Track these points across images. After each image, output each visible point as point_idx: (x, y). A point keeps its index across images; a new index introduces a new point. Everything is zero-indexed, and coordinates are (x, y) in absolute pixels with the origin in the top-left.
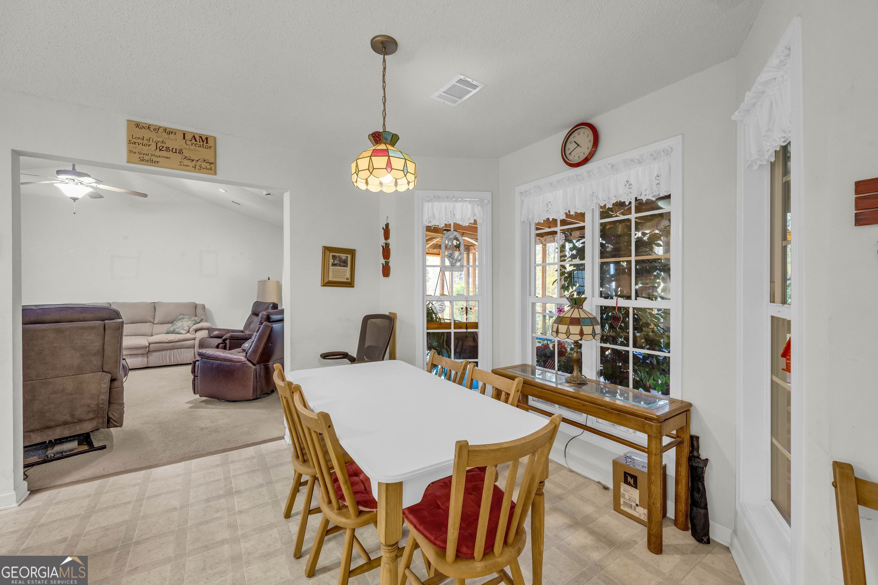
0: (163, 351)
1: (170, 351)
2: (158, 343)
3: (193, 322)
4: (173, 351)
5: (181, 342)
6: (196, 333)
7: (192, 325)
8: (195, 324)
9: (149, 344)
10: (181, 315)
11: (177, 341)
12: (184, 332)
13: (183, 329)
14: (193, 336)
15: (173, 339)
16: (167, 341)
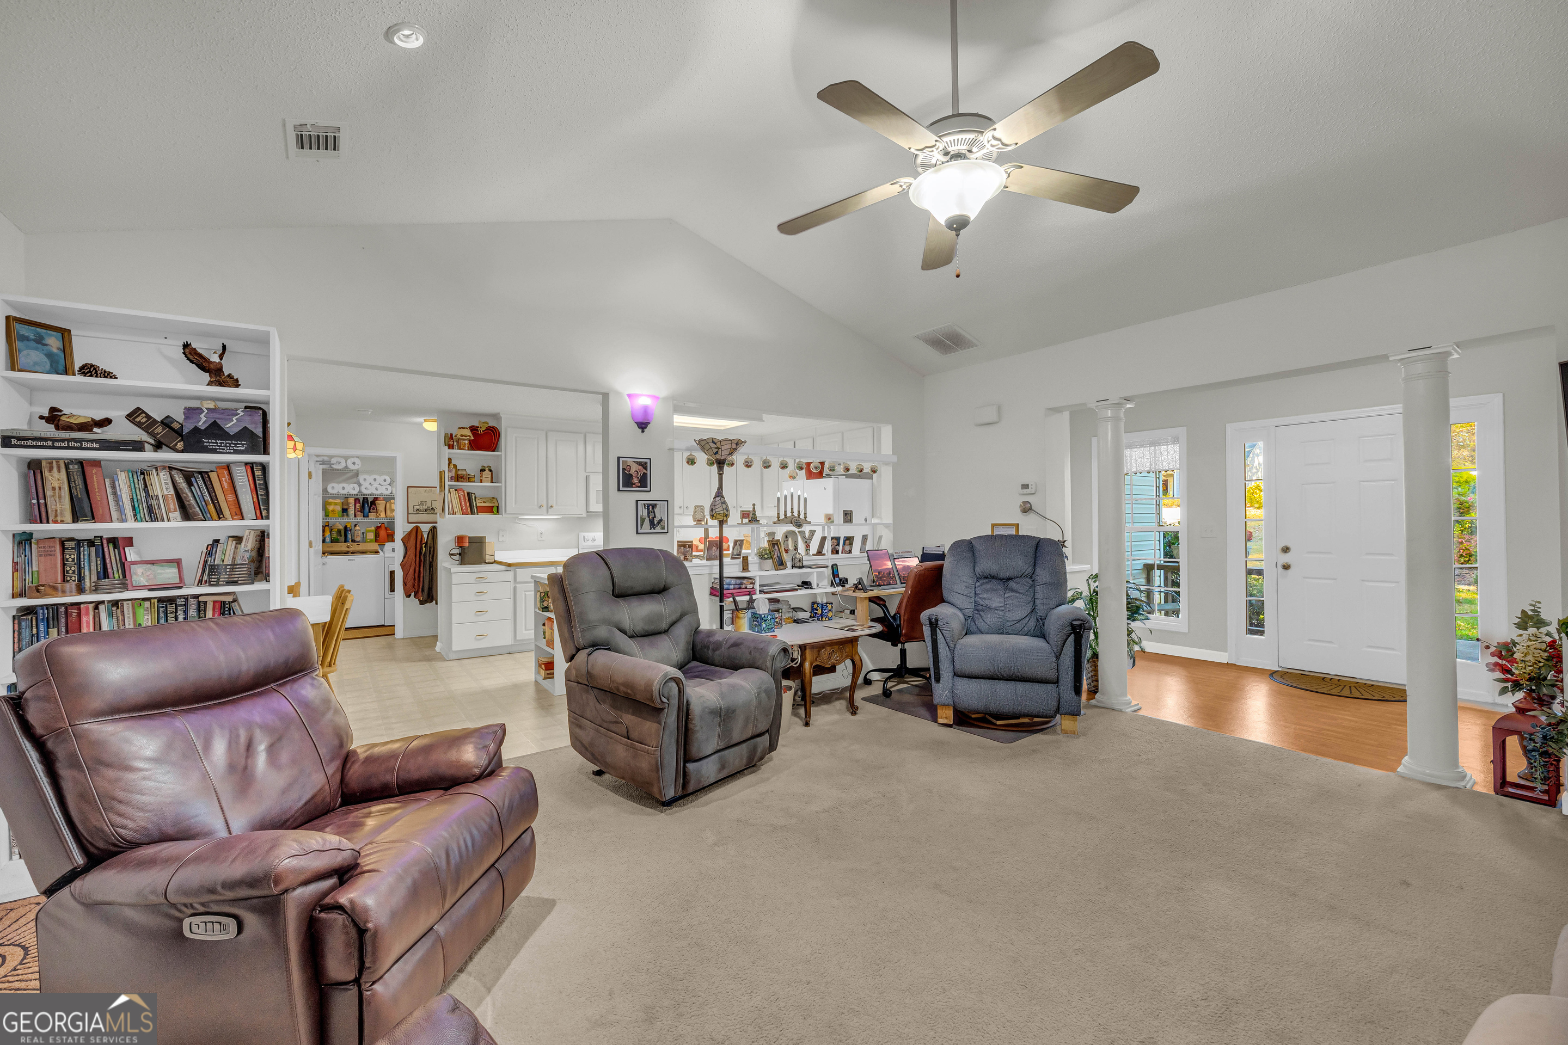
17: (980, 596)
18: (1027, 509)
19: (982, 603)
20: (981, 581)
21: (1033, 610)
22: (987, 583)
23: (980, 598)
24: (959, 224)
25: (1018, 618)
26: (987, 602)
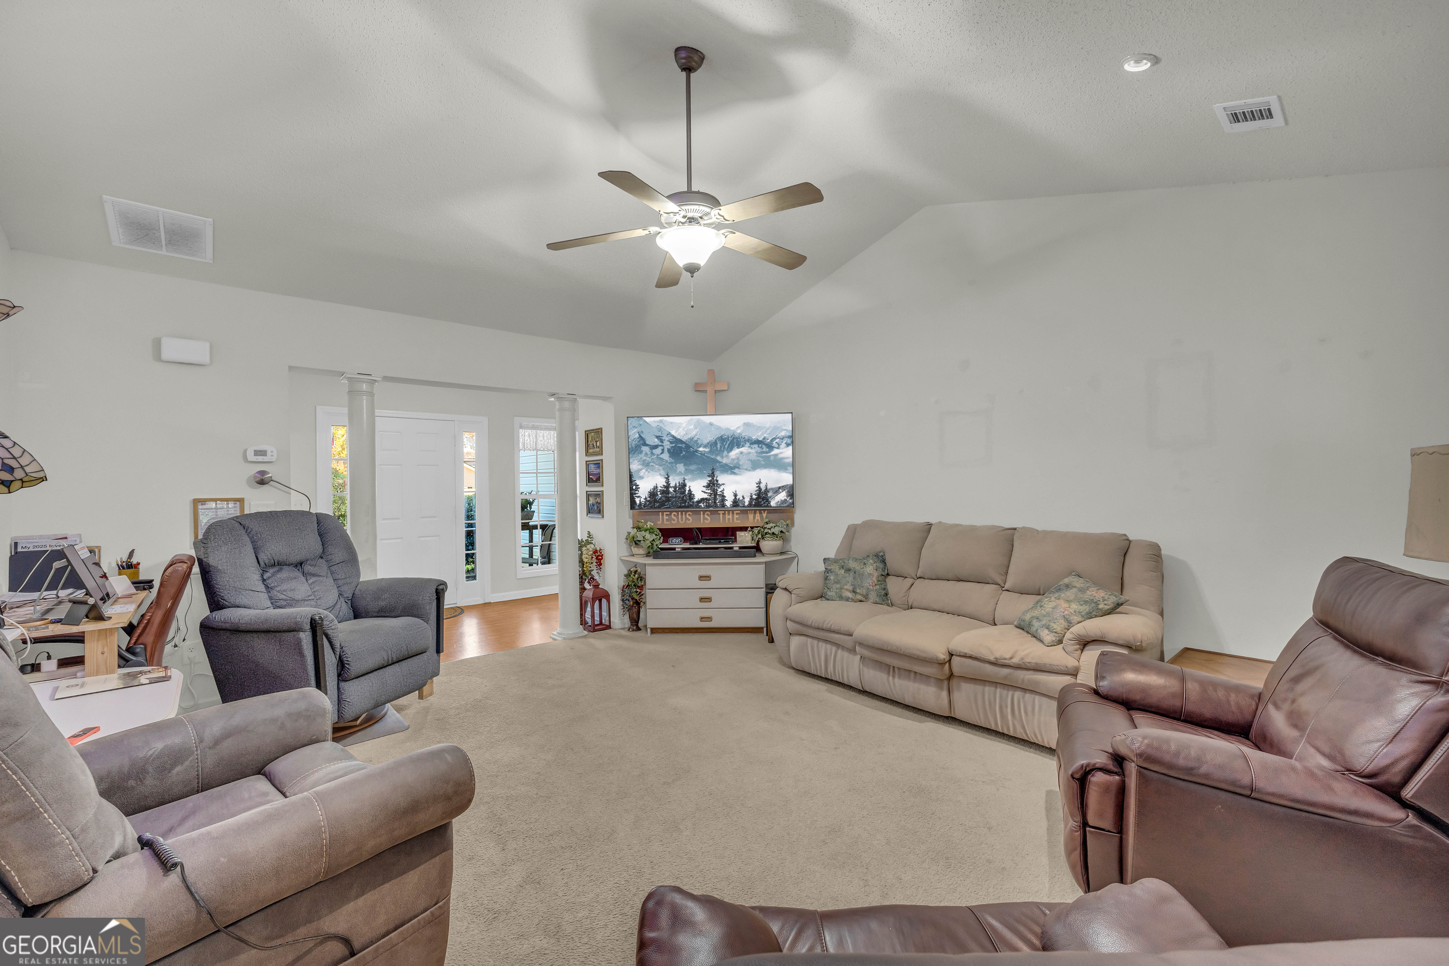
0: (984, 685)
1: (1005, 692)
2: (971, 657)
3: (1085, 608)
4: (1010, 693)
5: (1031, 672)
6: (1082, 650)
7: (1080, 619)
8: (1090, 616)
9: (951, 655)
10: (1070, 574)
11: (1019, 664)
12: (1048, 637)
13: (1048, 628)
14: (1071, 662)
15: (1008, 656)
16: (992, 658)
17: (278, 589)
18: (262, 481)
19: (283, 597)
20: (271, 571)
21: (340, 595)
22: (278, 571)
23: (278, 592)
24: (692, 269)
25: (331, 605)
26: (290, 594)
